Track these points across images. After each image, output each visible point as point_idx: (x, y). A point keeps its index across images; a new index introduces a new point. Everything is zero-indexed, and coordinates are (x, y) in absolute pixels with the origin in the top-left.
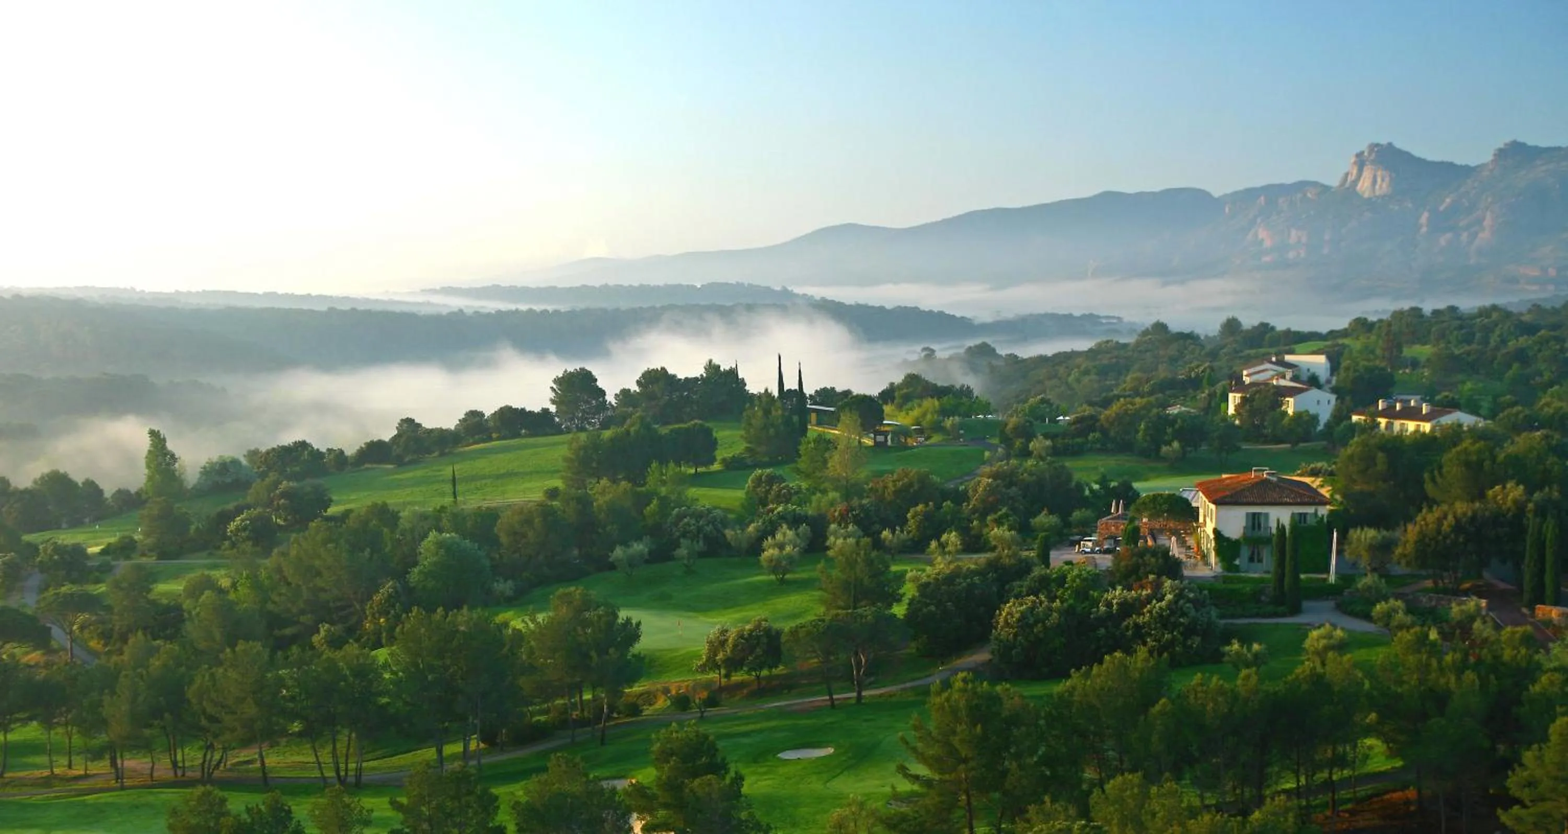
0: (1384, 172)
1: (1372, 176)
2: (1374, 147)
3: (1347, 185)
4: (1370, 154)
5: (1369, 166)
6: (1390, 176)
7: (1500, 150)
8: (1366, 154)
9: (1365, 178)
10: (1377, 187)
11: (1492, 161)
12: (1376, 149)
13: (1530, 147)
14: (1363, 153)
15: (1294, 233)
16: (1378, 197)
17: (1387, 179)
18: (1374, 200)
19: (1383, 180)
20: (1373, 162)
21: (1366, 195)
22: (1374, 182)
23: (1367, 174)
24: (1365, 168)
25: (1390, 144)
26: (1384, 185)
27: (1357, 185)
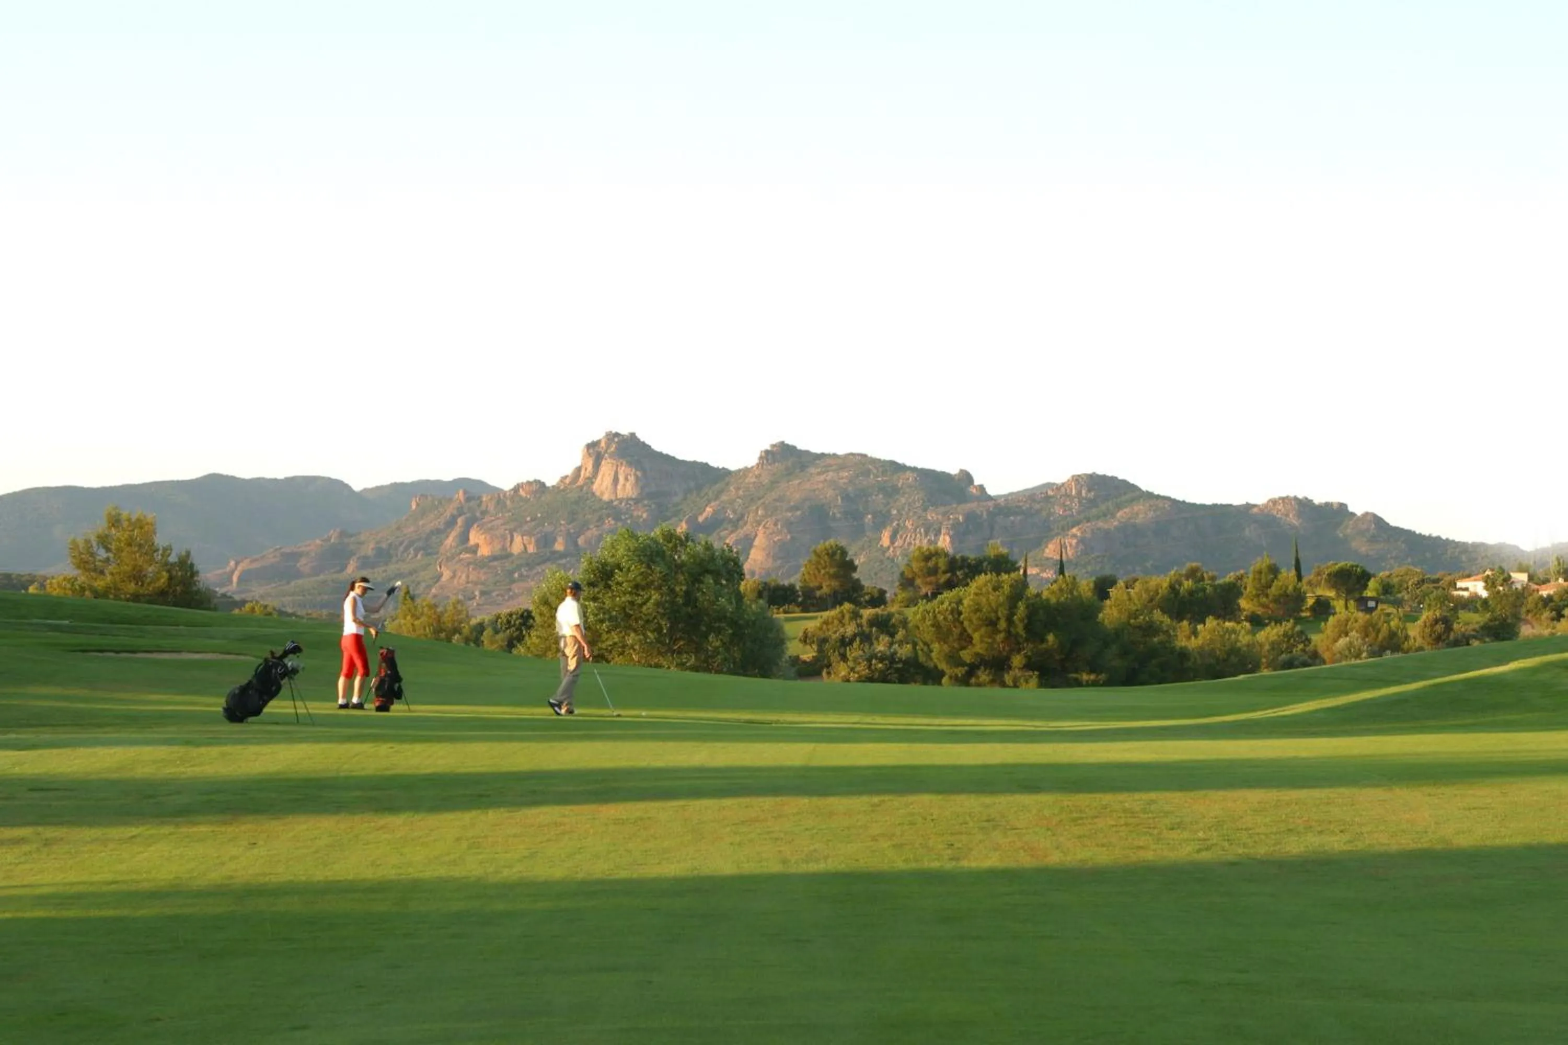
0: (628, 470)
1: (613, 473)
2: (612, 437)
3: (581, 481)
4: (608, 446)
5: (609, 460)
6: (635, 475)
7: (767, 452)
8: (603, 444)
9: (603, 475)
10: (619, 487)
11: (758, 464)
12: (616, 440)
13: (801, 451)
14: (598, 442)
15: (518, 539)
16: (621, 501)
17: (632, 479)
18: (615, 503)
19: (626, 479)
20: (612, 456)
21: (606, 498)
22: (616, 480)
23: (607, 468)
24: (603, 462)
25: (633, 435)
26: (628, 486)
27: (593, 483)
